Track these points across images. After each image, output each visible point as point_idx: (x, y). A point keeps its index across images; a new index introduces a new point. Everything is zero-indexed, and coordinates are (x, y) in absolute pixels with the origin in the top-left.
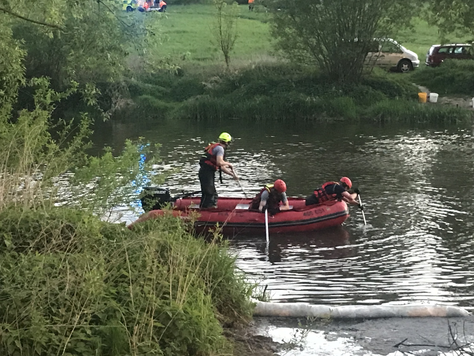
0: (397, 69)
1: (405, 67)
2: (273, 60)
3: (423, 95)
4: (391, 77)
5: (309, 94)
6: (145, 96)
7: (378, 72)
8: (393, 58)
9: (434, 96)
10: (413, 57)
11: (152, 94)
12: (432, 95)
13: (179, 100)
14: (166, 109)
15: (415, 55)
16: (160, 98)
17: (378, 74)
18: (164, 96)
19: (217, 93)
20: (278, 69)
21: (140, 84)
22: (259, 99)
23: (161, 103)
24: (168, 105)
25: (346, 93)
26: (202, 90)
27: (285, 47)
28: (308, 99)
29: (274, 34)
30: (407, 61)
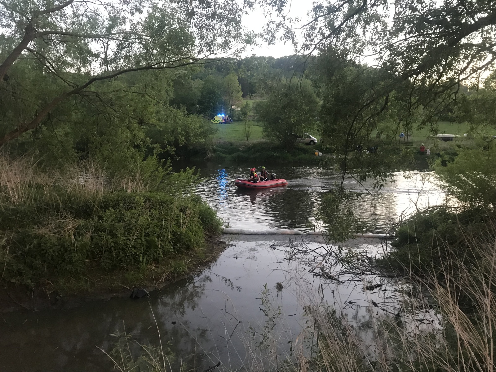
0: (309, 144)
1: (312, 143)
2: (264, 140)
3: (316, 153)
4: (305, 147)
5: (275, 152)
6: (218, 153)
7: (301, 145)
8: (307, 140)
9: (320, 154)
10: (315, 140)
11: (221, 152)
12: (320, 153)
13: (230, 154)
14: (225, 157)
15: (316, 139)
16: (223, 153)
17: (301, 146)
18: (225, 153)
19: (243, 152)
20: (265, 143)
21: (217, 148)
22: (258, 154)
23: (224, 155)
24: (226, 156)
25: (288, 152)
26: (238, 151)
27: (268, 136)
28: (275, 154)
29: (264, 131)
30: (313, 141)
